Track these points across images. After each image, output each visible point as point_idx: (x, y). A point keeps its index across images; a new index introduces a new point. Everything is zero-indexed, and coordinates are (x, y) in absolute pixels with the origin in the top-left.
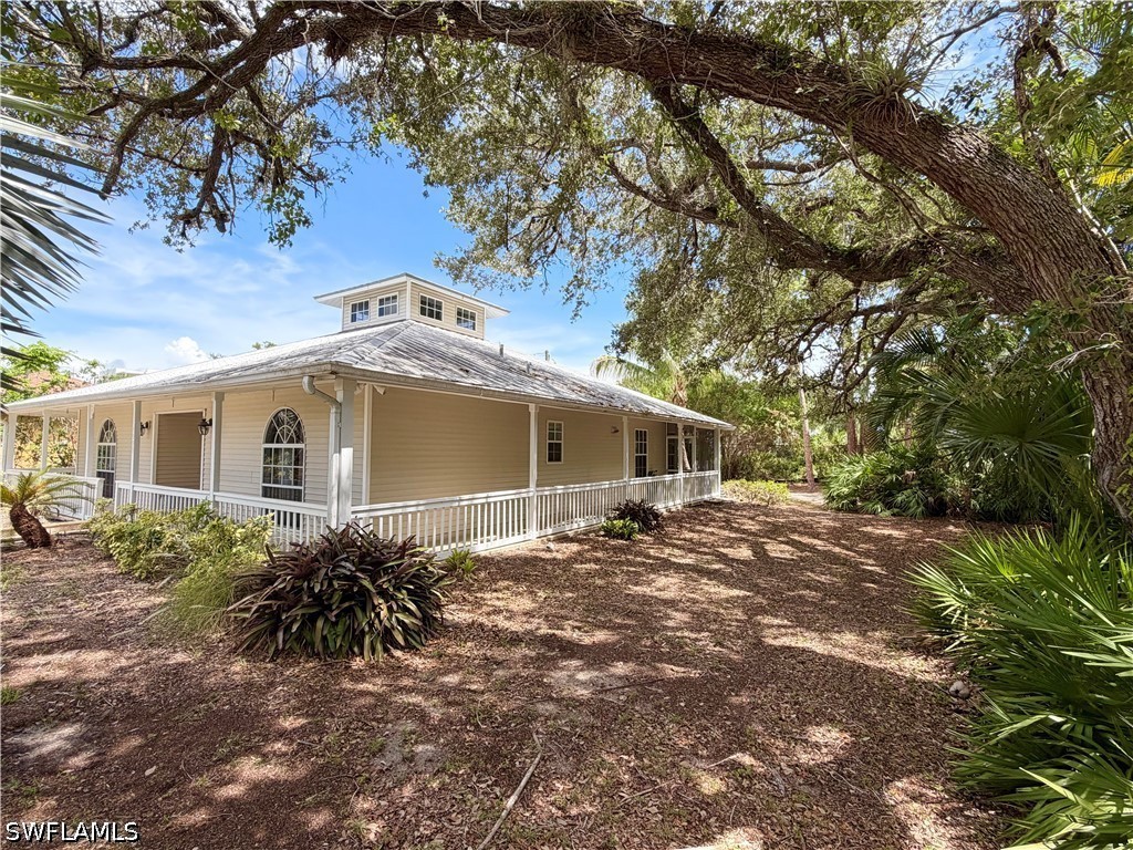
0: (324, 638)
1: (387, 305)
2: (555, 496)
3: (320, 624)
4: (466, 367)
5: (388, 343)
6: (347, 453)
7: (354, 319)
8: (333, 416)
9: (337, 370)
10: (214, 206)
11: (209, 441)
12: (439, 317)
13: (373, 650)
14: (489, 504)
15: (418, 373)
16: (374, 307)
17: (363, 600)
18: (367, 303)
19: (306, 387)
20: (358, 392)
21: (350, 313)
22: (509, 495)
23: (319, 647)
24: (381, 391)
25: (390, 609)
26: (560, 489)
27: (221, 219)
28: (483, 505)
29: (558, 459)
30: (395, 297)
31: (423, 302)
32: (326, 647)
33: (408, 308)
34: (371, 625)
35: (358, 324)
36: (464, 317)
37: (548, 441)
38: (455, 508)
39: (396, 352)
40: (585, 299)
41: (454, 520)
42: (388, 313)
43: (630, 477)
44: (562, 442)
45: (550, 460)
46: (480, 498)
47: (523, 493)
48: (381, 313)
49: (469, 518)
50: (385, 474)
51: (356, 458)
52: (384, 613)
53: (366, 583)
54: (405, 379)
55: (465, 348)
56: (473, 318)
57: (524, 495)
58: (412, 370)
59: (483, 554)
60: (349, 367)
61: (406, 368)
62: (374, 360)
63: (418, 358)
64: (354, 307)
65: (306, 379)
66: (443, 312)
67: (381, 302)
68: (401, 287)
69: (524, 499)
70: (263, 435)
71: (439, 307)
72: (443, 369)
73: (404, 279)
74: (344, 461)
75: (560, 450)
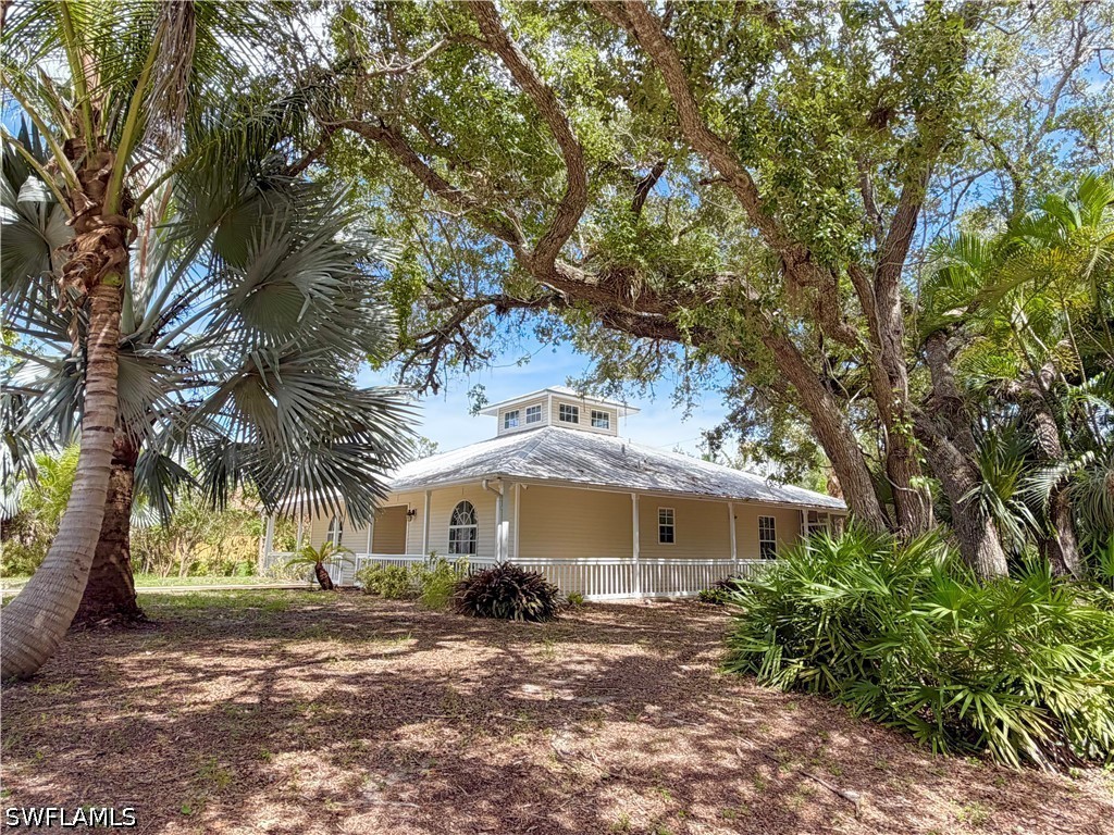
0: (496, 609)
1: (534, 413)
2: (657, 566)
3: (495, 602)
4: (582, 466)
5: (530, 454)
6: (506, 524)
7: (507, 425)
8: (498, 504)
9: (501, 477)
10: (433, 382)
11: (411, 526)
12: (576, 420)
13: (519, 617)
14: (599, 566)
15: (546, 475)
16: (523, 415)
17: (514, 592)
18: (517, 412)
19: (484, 486)
20: (511, 488)
21: (504, 421)
22: (615, 561)
23: (494, 612)
24: (525, 487)
25: (527, 600)
26: (661, 561)
27: (436, 387)
28: (594, 566)
29: (670, 540)
30: (539, 407)
31: (562, 408)
32: (498, 614)
33: (549, 415)
34: (518, 604)
35: (511, 429)
36: (597, 416)
37: (659, 525)
38: (573, 566)
39: (534, 461)
40: (693, 401)
41: (573, 578)
42: (533, 421)
43: (737, 558)
44: (674, 525)
45: (662, 540)
46: (592, 561)
47: (627, 561)
48: (528, 421)
49: (584, 578)
50: (527, 538)
51: (511, 527)
52: (524, 601)
53: (516, 585)
54: (538, 479)
55: (592, 450)
56: (606, 416)
57: (627, 563)
58: (543, 473)
59: (595, 602)
60: (507, 474)
61: (539, 472)
62: (520, 467)
63: (548, 464)
64: (507, 415)
65: (484, 482)
66: (579, 415)
67: (528, 410)
68: (544, 400)
69: (628, 566)
70: (449, 520)
71: (576, 411)
72: (565, 471)
73: (546, 393)
74: (503, 529)
75: (672, 532)
